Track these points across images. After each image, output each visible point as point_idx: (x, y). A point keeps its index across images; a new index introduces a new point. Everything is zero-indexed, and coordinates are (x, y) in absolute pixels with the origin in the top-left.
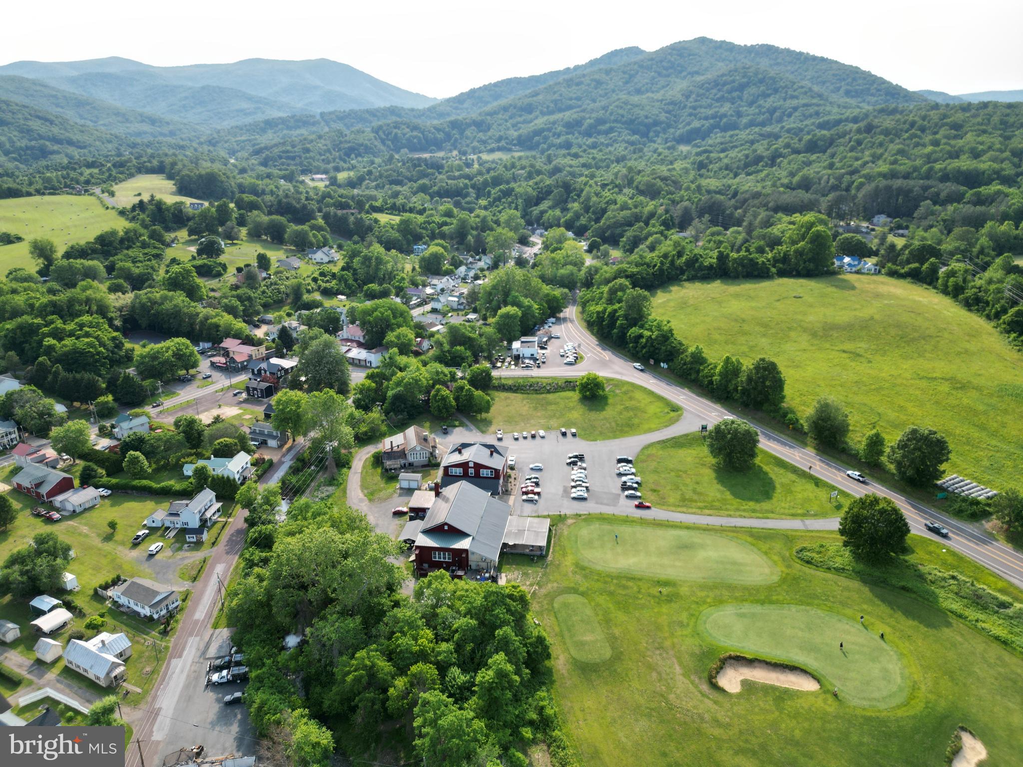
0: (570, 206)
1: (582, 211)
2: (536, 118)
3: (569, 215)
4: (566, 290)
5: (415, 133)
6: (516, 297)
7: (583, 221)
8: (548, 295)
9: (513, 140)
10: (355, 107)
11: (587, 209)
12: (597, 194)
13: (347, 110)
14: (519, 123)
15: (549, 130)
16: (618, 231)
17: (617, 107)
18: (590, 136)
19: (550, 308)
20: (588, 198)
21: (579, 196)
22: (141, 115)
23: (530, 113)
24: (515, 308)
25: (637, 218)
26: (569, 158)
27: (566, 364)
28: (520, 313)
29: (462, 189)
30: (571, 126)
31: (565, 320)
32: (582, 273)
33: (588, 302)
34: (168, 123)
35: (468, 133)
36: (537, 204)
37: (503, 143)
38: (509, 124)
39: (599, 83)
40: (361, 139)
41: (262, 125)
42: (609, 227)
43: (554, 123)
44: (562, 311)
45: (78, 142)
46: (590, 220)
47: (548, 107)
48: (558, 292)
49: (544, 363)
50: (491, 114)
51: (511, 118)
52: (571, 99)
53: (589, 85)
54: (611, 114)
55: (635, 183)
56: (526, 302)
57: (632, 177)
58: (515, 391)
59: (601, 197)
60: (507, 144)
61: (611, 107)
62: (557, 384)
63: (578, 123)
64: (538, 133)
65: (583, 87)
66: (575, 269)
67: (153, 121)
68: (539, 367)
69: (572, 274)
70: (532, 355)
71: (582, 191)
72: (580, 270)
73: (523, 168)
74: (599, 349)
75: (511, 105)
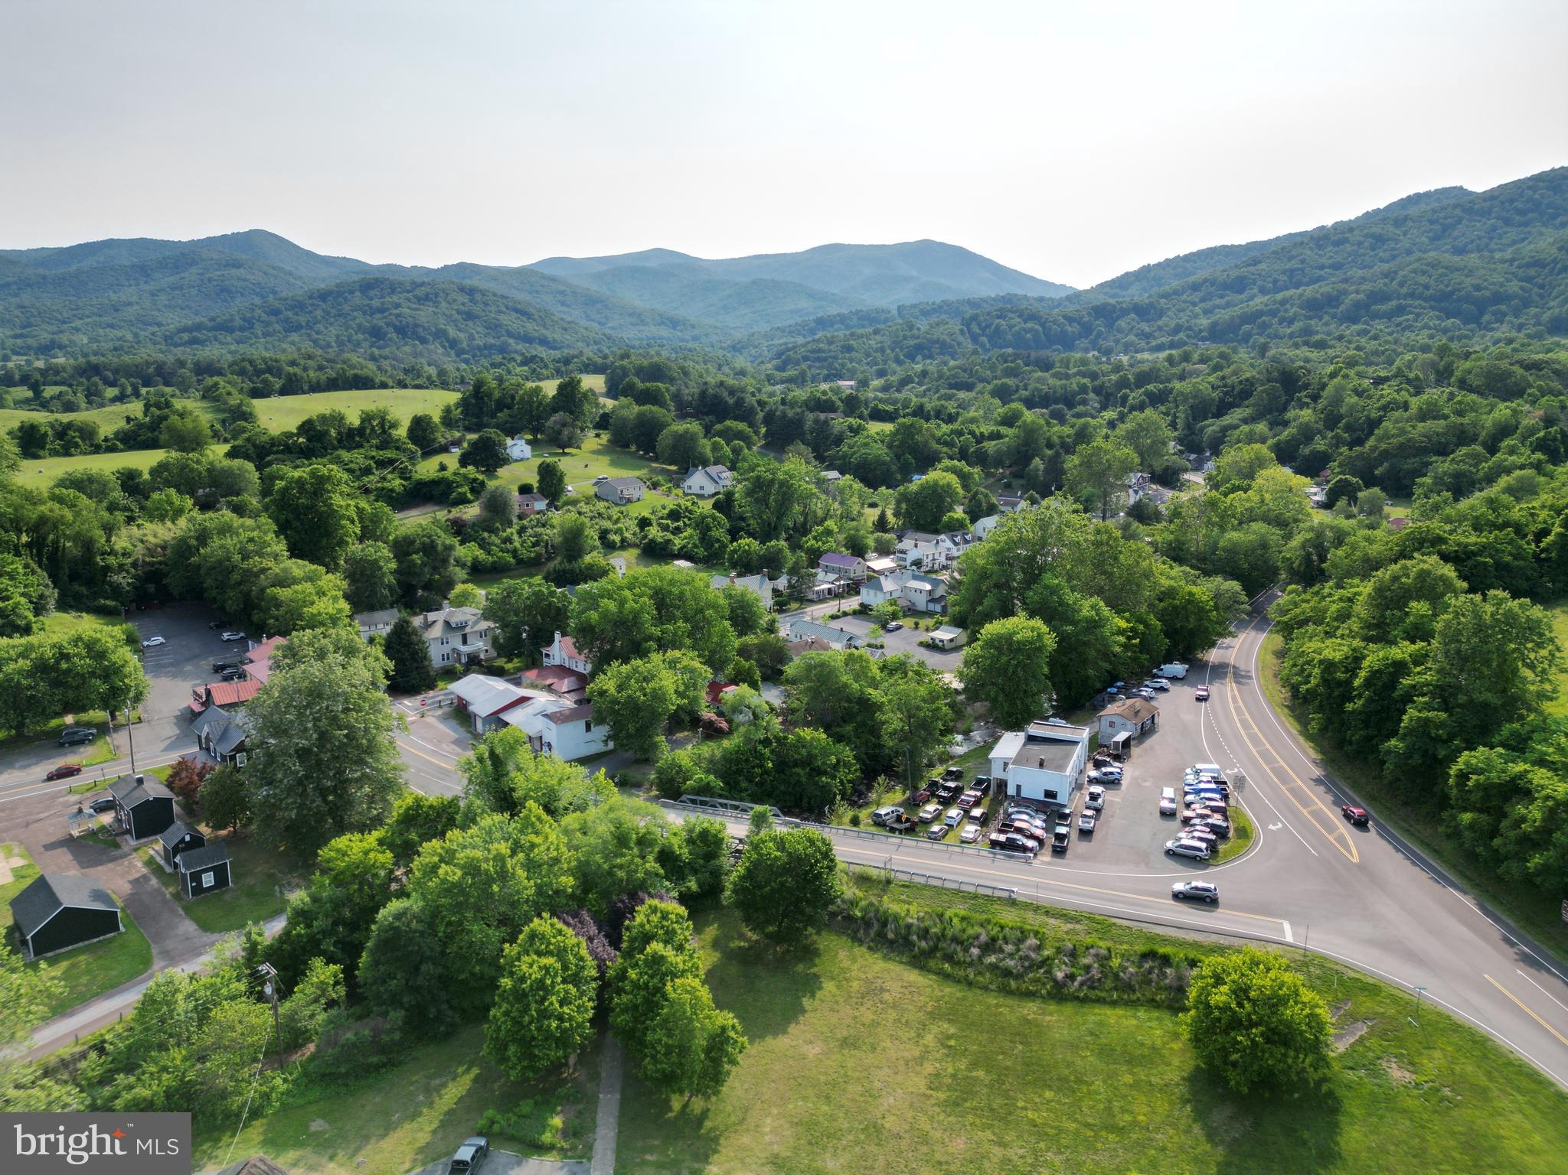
0: (1290, 414)
1: (1321, 425)
2: (1252, 298)
3: (1286, 434)
4: (1234, 585)
5: (1029, 325)
6: (1054, 590)
7: (1320, 444)
8: (1170, 593)
9: (1201, 331)
10: (951, 297)
11: (1332, 420)
12: (1359, 393)
13: (938, 301)
14: (1218, 307)
15: (1273, 313)
16: (1412, 463)
17: (1414, 271)
18: (1354, 321)
19: (1170, 632)
20: (1337, 400)
21: (1315, 398)
22: (661, 316)
23: (1241, 292)
24: (1038, 623)
25: (1464, 437)
26: (1305, 348)
27: (1170, 853)
28: (1050, 641)
29: (1075, 394)
30: (1315, 307)
31: (1219, 671)
32: (1296, 542)
33: (1304, 622)
34: (693, 326)
35: (1122, 323)
36: (1219, 414)
37: (1182, 335)
38: (1197, 310)
39: (1379, 240)
40: (938, 333)
41: (813, 325)
42: (1385, 455)
43: (1283, 302)
44: (1213, 644)
45: (555, 341)
46: (1338, 442)
47: (1275, 282)
48: (1205, 589)
49: (1086, 834)
50: (1166, 296)
51: (1203, 300)
52: (1322, 267)
53: (1360, 244)
54: (1401, 284)
55: (1458, 374)
56: (1088, 606)
57: (1449, 365)
58: (919, 961)
59: (1370, 397)
60: (1188, 336)
61: (1401, 273)
62: (1104, 959)
63: (1332, 301)
64: (1247, 318)
65: (1348, 247)
66: (1274, 534)
67: (674, 323)
68: (1059, 852)
69: (1264, 546)
70: (1050, 794)
71: (1323, 386)
72: (1288, 537)
73: (1202, 361)
74: (1322, 803)
75: (1206, 280)
